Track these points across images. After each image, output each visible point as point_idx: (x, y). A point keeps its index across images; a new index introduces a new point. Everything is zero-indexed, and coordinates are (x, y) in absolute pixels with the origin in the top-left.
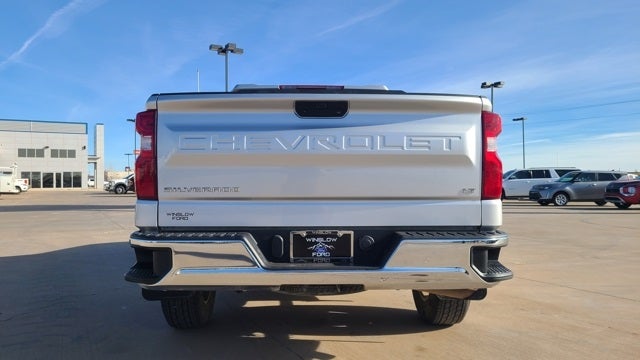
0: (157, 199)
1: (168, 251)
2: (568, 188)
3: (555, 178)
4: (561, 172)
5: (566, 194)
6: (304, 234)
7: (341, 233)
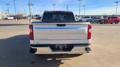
0: (33, 40)
1: (36, 49)
2: (93, 20)
3: (90, 18)
4: (92, 17)
5: (92, 21)
6: (58, 45)
7: (64, 45)
